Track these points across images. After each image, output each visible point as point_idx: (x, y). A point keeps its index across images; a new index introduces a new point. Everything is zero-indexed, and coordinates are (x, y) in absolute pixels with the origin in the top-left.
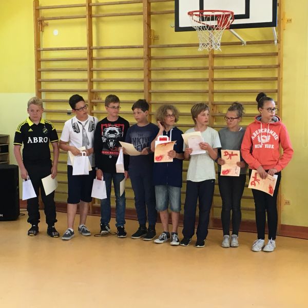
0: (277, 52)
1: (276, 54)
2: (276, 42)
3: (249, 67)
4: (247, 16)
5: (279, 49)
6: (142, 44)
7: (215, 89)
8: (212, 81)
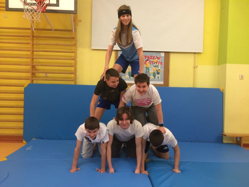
0: (74, 37)
1: (74, 38)
2: (73, 31)
3: (56, 45)
4: (57, 5)
5: (75, 35)
7: (35, 57)
8: (33, 52)
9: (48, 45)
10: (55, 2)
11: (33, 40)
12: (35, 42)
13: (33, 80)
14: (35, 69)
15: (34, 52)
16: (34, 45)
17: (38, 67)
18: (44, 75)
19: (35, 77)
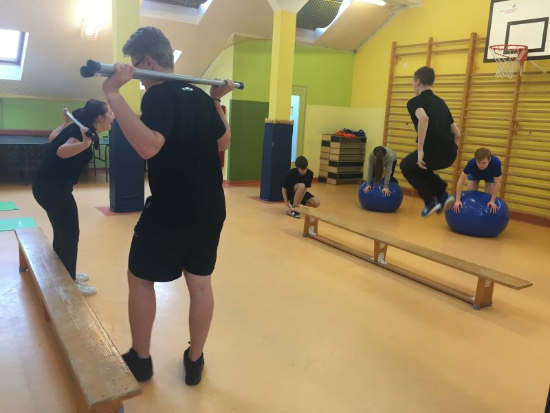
4: (542, 49)
6: (465, 73)
7: (518, 109)
8: (516, 103)
9: (537, 93)
10: (540, 47)
11: (518, 88)
12: (522, 89)
13: (511, 140)
14: (518, 125)
15: (519, 104)
16: (520, 95)
17: (521, 123)
18: (527, 133)
19: (516, 134)
